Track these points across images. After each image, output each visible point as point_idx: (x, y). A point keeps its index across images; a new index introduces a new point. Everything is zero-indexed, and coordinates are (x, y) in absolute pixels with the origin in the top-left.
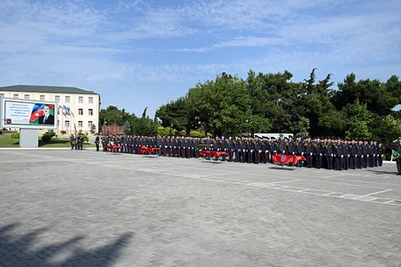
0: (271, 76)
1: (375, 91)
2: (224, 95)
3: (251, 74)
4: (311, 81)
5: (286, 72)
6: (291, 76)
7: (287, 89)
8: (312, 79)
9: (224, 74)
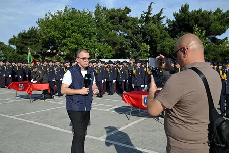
0: (113, 10)
1: (208, 19)
2: (72, 25)
3: (98, 7)
4: (149, 13)
5: (126, 8)
6: (130, 11)
7: (127, 21)
8: (149, 11)
9: (74, 9)
